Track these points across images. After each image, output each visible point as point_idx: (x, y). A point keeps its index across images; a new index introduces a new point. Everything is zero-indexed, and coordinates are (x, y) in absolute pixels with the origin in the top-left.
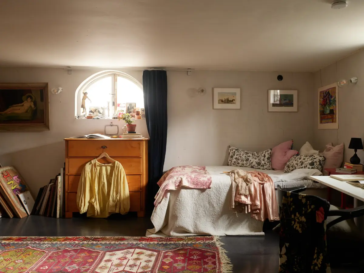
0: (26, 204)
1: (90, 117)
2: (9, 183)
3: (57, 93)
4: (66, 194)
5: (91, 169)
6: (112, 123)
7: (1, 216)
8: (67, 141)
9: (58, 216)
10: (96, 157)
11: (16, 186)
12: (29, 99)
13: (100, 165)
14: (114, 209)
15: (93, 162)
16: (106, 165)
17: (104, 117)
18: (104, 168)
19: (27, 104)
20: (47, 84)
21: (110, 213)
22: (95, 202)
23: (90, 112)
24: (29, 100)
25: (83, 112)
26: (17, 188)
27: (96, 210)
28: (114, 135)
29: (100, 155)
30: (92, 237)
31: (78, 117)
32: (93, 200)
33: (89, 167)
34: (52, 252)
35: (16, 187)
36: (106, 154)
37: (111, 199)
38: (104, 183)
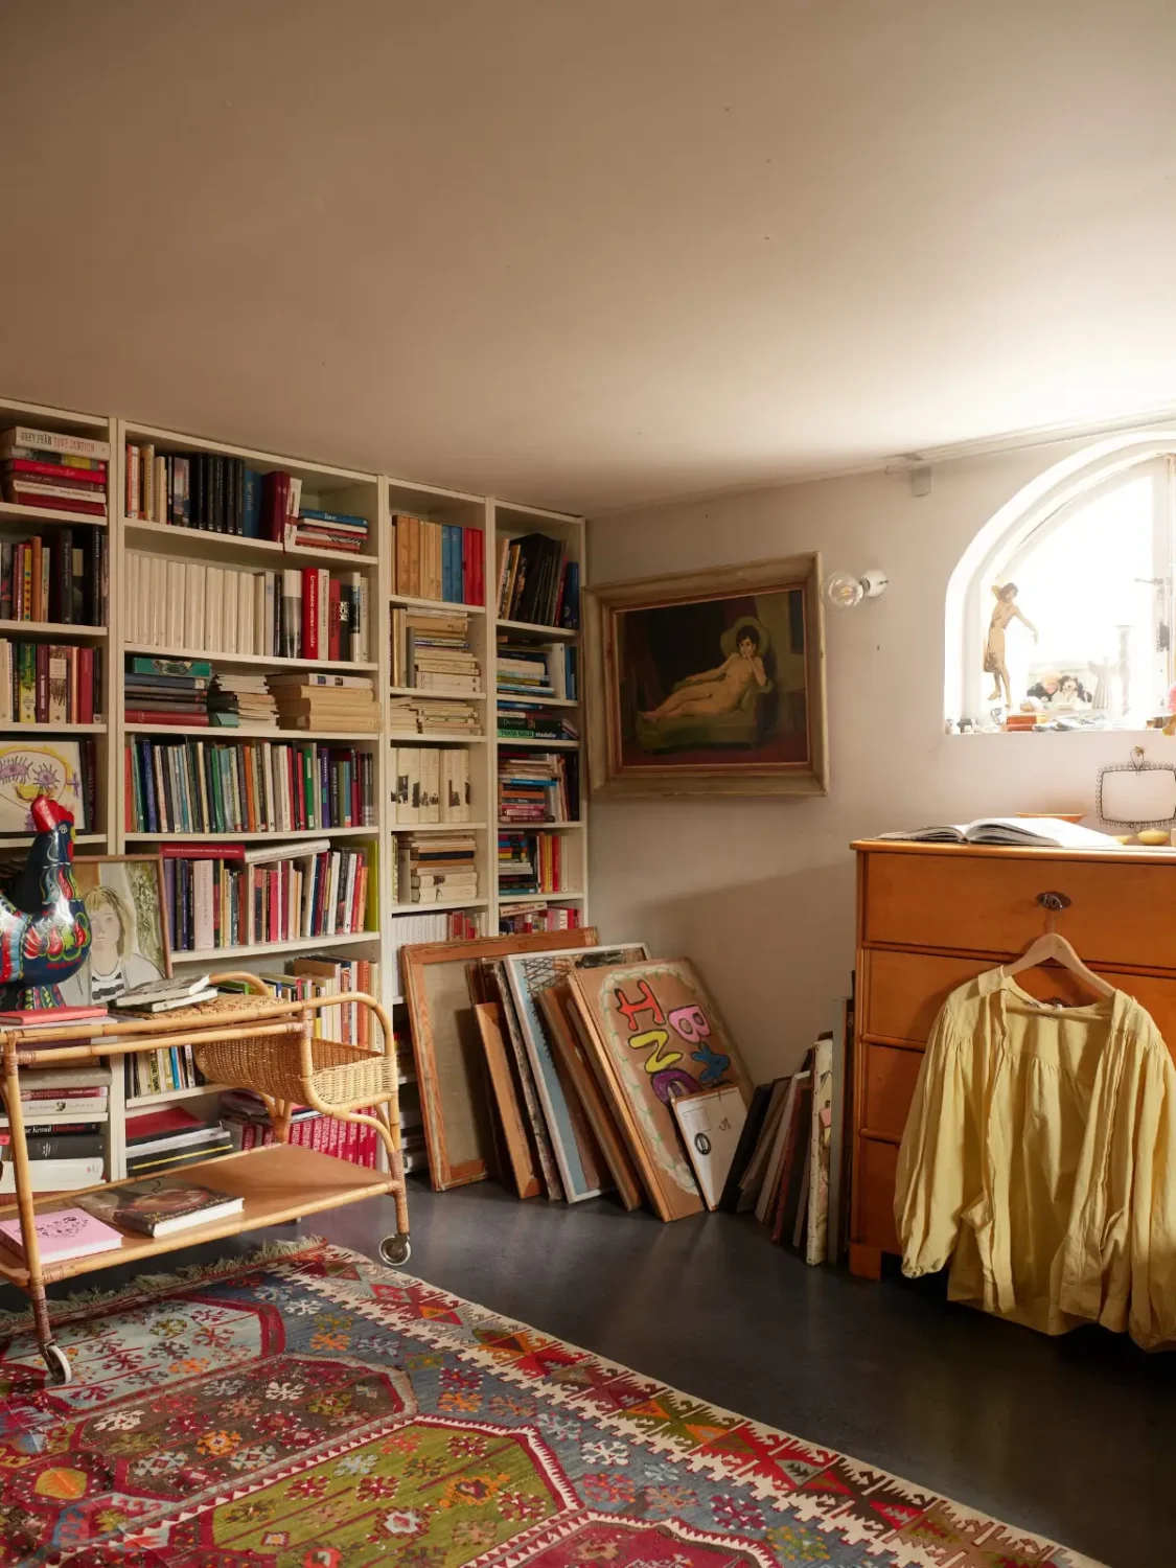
0: (704, 1152)
1: (1022, 723)
2: (637, 1042)
3: (851, 601)
4: (856, 1142)
5: (974, 1024)
6: (1141, 751)
7: (599, 1188)
8: (864, 854)
9: (813, 1254)
10: (1008, 959)
11: (677, 1056)
12: (745, 642)
13: (1027, 1007)
14: (1090, 1301)
15: (987, 983)
16: (1061, 1009)
17: (1103, 717)
18: (1048, 1030)
19: (740, 670)
20: (812, 560)
21: (1066, 1317)
22: (987, 1230)
23: (1031, 693)
24: (747, 647)
25: (992, 698)
26: (677, 1070)
27: (990, 1278)
28: (1145, 825)
29: (1030, 944)
30: (877, 1473)
31: (963, 724)
32: (977, 1213)
33: (967, 1012)
34: (593, 1517)
35: (674, 1062)
36: (1061, 946)
37: (1075, 1230)
38: (1044, 1122)
